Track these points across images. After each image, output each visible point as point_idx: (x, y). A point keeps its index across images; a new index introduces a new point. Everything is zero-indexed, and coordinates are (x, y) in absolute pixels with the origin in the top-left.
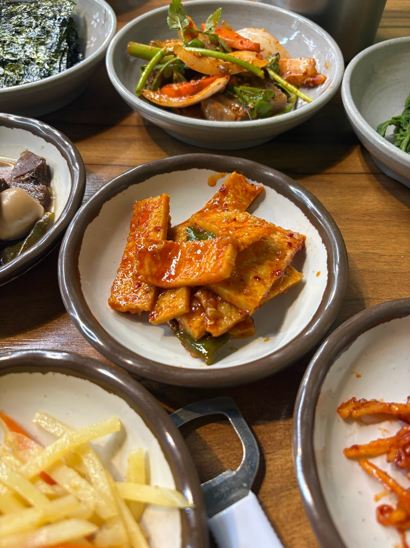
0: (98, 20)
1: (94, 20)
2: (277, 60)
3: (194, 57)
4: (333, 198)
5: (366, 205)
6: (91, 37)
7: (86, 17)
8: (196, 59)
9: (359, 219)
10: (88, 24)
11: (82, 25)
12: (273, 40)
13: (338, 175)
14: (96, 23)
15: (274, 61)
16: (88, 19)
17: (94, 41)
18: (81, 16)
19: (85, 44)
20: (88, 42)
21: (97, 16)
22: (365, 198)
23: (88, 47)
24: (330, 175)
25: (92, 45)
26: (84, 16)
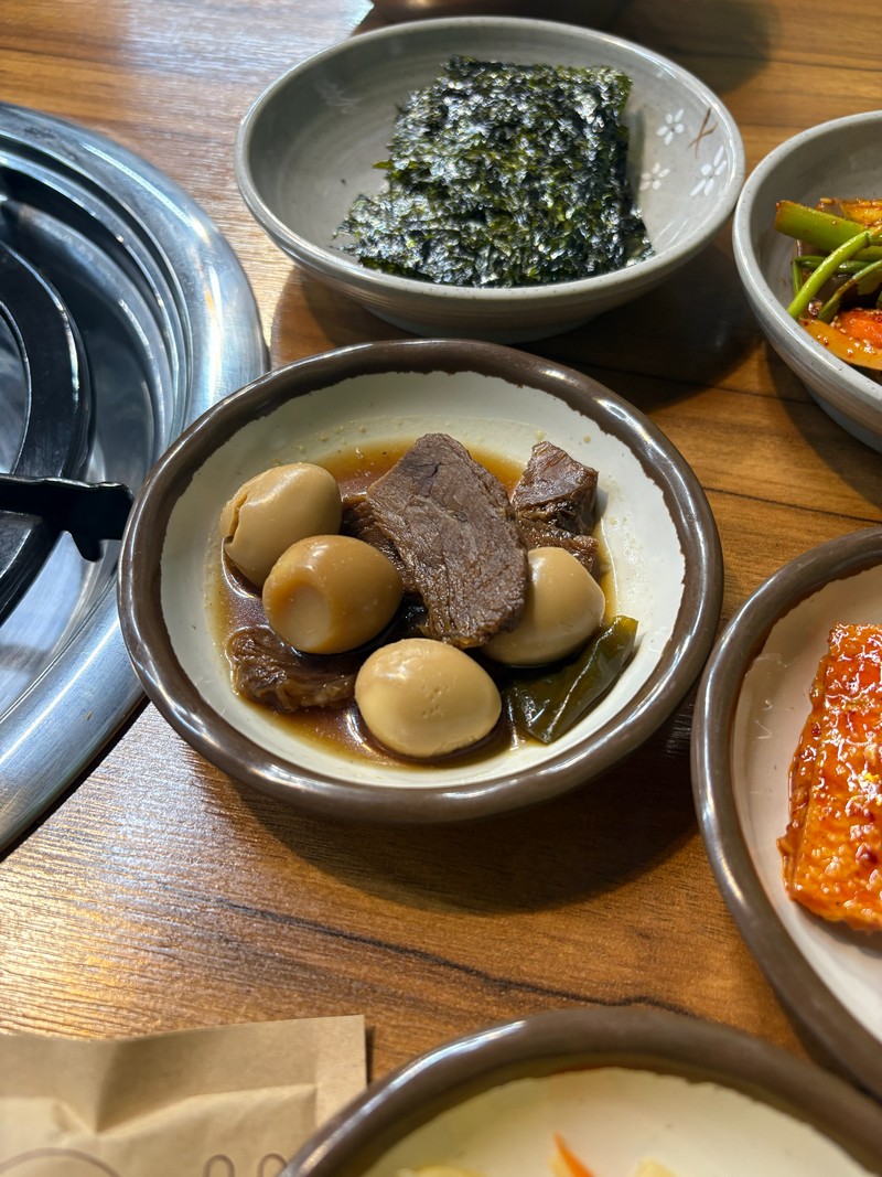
0: (680, 128)
1: (668, 125)
6: (653, 165)
7: (646, 115)
10: (648, 133)
14: (671, 134)
16: (649, 122)
17: (661, 175)
18: (633, 110)
19: (638, 181)
20: (646, 176)
21: (678, 118)
23: (644, 186)
25: (657, 184)
26: (640, 113)
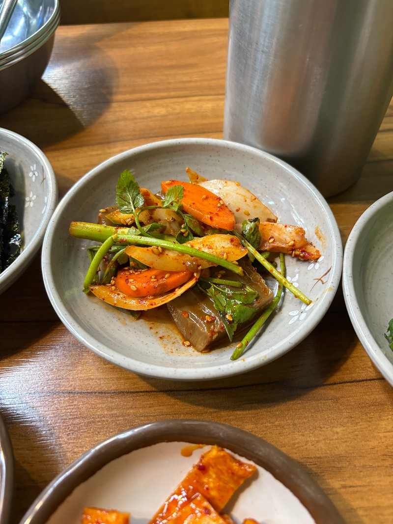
0: (36, 173)
1: (32, 172)
2: (256, 227)
3: (153, 255)
4: (342, 428)
5: (385, 437)
6: (30, 192)
7: (23, 166)
8: (156, 257)
9: (380, 464)
10: (25, 174)
11: (19, 174)
12: (248, 195)
13: (344, 385)
14: (34, 176)
15: (253, 229)
16: (25, 170)
17: (33, 199)
18: (17, 164)
19: (24, 202)
20: (27, 199)
21: (35, 168)
22: (383, 424)
23: (26, 206)
24: (335, 386)
25: (32, 204)
26: (20, 165)
